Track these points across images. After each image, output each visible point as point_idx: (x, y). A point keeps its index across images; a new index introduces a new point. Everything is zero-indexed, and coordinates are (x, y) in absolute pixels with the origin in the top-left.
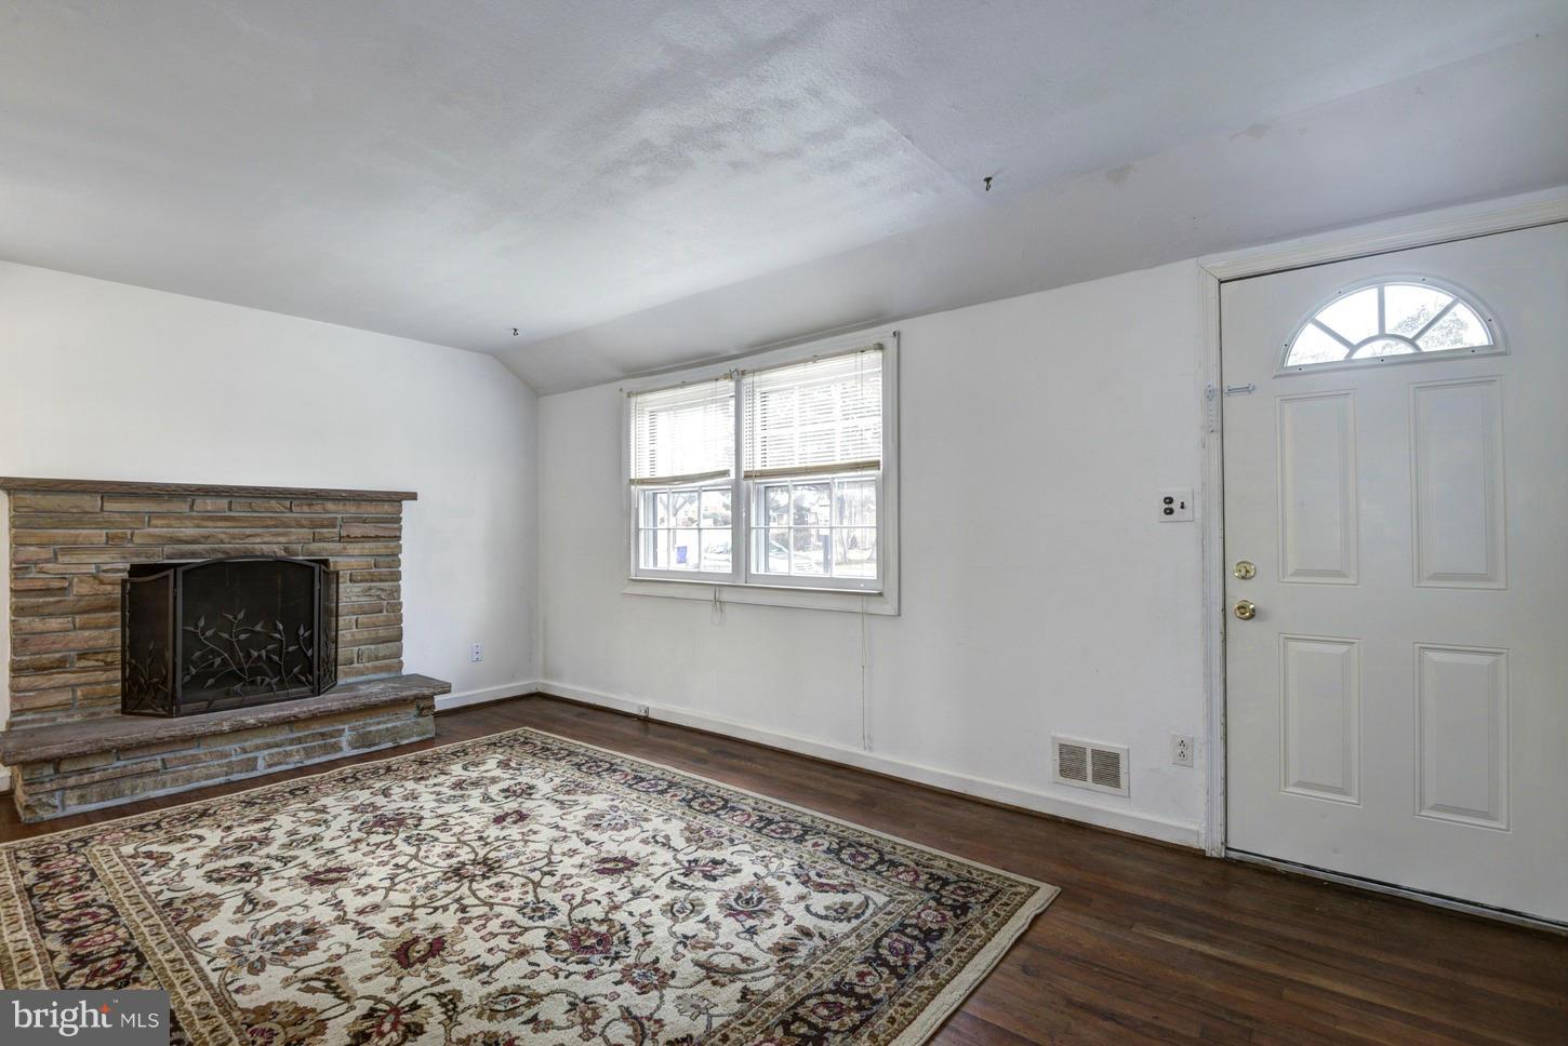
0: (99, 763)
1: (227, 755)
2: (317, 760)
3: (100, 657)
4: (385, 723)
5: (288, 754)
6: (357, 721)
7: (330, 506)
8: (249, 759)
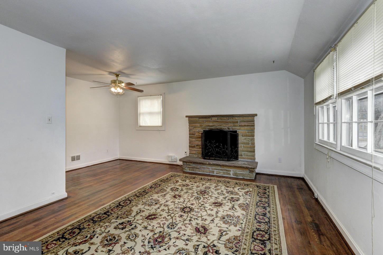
0: (191, 164)
1: (209, 169)
2: (225, 176)
3: (199, 146)
4: (241, 172)
5: (220, 172)
6: (234, 169)
7: (236, 118)
8: (213, 171)
